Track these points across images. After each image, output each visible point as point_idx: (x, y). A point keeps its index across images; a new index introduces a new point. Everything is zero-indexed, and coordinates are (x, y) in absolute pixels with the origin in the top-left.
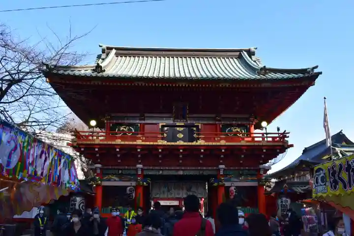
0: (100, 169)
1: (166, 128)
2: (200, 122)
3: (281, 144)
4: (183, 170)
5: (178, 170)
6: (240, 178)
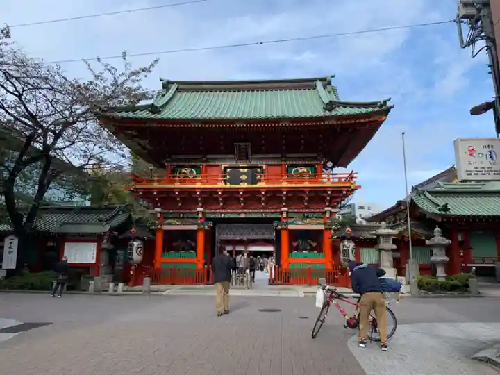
0: (161, 213)
1: (228, 170)
2: (264, 163)
3: (348, 185)
4: (246, 213)
5: (239, 213)
6: (305, 221)
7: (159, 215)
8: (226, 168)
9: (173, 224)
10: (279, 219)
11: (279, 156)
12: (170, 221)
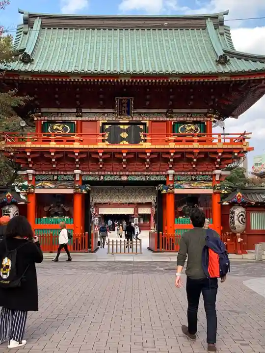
0: (33, 175)
1: (107, 127)
2: (148, 119)
4: (128, 176)
5: (121, 176)
6: (193, 185)
7: (31, 178)
8: (104, 124)
9: (46, 187)
10: (164, 183)
11: (165, 111)
12: (44, 183)
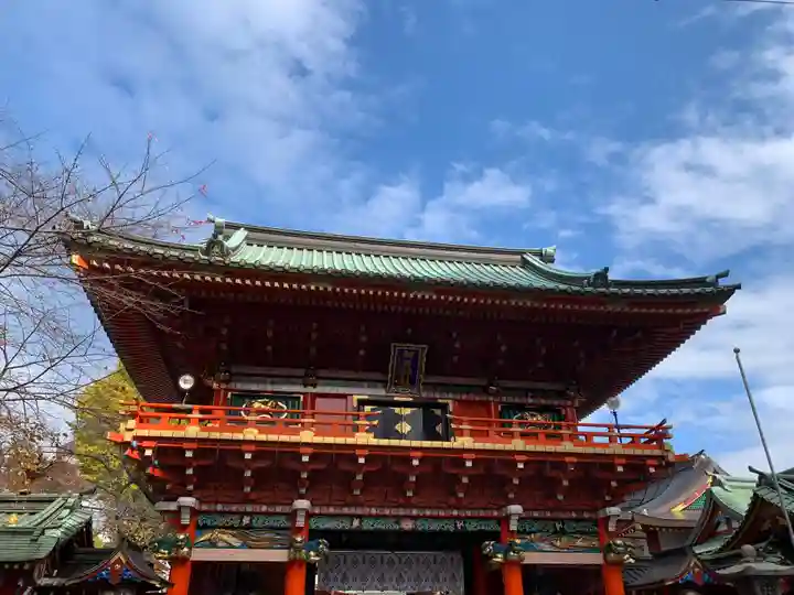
1: (368, 408)
2: (451, 396)
3: (658, 452)
4: (415, 518)
5: (398, 519)
6: (558, 544)
7: (186, 520)
8: (362, 403)
9: (220, 544)
12: (217, 534)
